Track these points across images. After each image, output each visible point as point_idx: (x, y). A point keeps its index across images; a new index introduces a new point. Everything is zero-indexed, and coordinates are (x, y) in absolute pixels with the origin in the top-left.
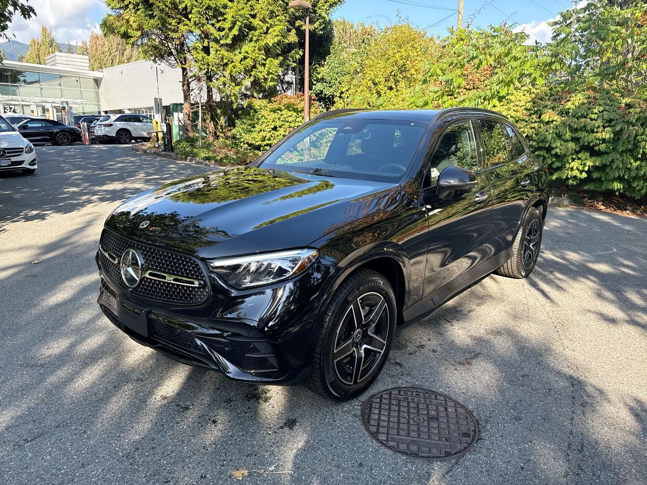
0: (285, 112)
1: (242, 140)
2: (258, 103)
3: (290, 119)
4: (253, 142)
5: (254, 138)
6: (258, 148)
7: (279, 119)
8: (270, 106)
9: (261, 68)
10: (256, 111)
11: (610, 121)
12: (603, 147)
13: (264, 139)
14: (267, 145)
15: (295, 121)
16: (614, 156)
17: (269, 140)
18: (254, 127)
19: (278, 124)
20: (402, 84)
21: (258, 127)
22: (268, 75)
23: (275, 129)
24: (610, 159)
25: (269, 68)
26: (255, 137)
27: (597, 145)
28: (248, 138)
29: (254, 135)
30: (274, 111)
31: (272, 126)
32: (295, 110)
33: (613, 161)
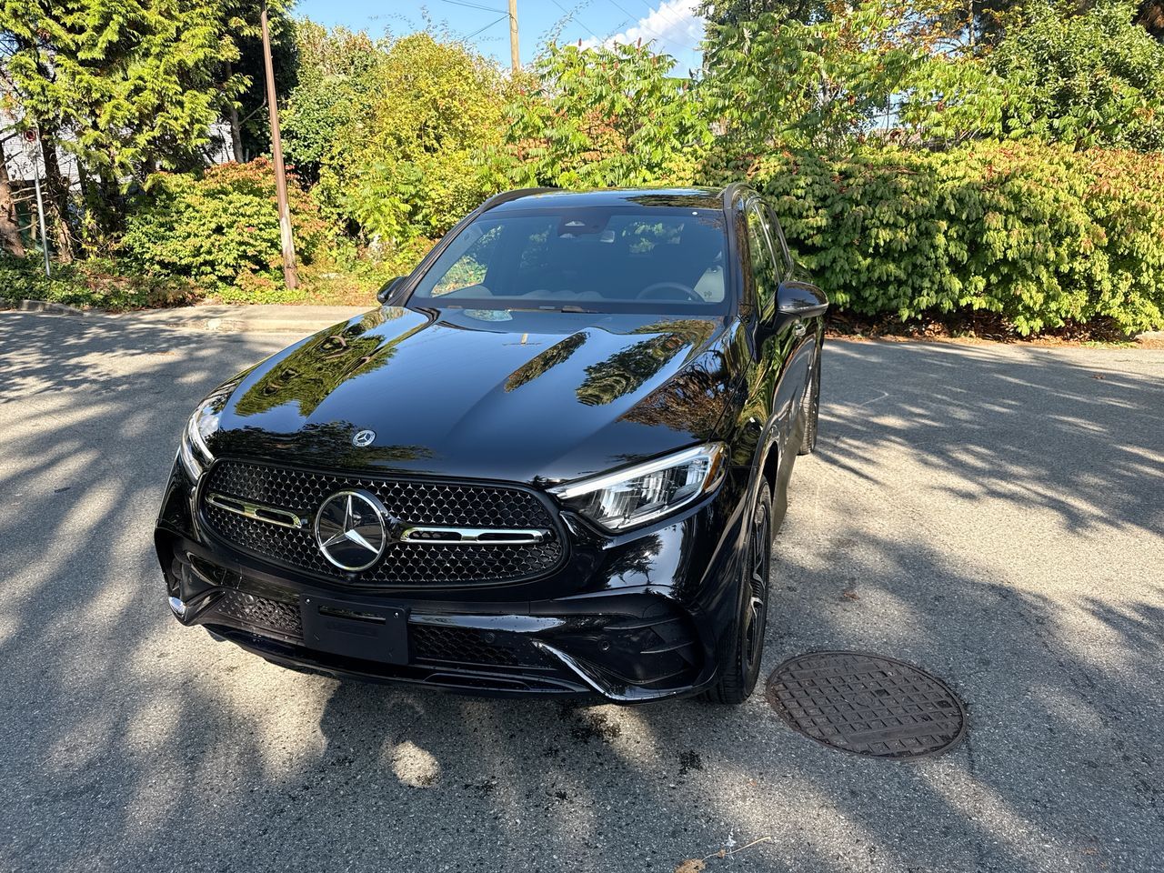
0: (235, 196)
1: (147, 256)
2: (173, 182)
3: (249, 211)
4: (175, 259)
5: (175, 252)
6: (186, 270)
7: (225, 210)
8: (201, 186)
9: (176, 111)
10: (171, 197)
11: (824, 199)
12: (818, 240)
13: (197, 252)
14: (205, 263)
15: (258, 214)
16: (835, 252)
17: (209, 253)
18: (172, 229)
19: (225, 220)
20: (450, 142)
21: (181, 230)
22: (191, 124)
23: (219, 230)
24: (830, 257)
25: (194, 110)
26: (175, 249)
27: (810, 236)
28: (162, 251)
29: (173, 244)
30: (211, 194)
31: (213, 226)
32: (258, 193)
33: (834, 261)
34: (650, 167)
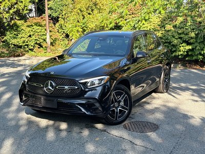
0: (35, 27)
1: (10, 43)
2: (19, 23)
3: (38, 31)
4: (18, 44)
5: (18, 42)
6: (20, 47)
7: (32, 31)
8: (26, 24)
9: (20, 4)
10: (18, 27)
11: (193, 29)
12: (192, 41)
13: (24, 42)
14: (26, 45)
15: (41, 32)
16: (196, 44)
17: (27, 42)
18: (17, 36)
19: (32, 33)
20: (96, 11)
21: (20, 36)
22: (24, 7)
23: (30, 36)
24: (195, 46)
25: (25, 4)
26: (18, 41)
27: (189, 40)
28: (15, 41)
30: (28, 26)
31: (29, 35)
32: (40, 26)
33: (196, 47)
34: (146, 20)
